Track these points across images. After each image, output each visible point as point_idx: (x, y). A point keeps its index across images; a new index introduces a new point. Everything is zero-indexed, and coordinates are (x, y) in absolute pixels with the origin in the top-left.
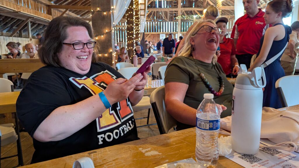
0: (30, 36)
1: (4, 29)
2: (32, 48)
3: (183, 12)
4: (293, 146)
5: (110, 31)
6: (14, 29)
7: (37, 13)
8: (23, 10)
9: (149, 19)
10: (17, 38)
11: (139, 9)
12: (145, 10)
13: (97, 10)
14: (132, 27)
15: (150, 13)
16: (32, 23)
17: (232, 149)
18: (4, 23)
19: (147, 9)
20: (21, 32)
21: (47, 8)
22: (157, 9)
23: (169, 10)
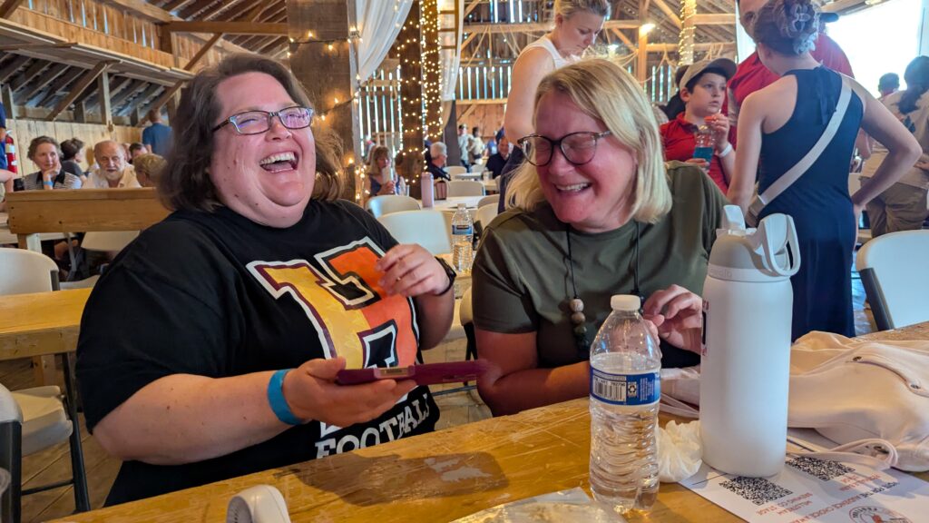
0: (109, 117)
1: (30, 96)
2: (115, 158)
4: (886, 452)
5: (346, 100)
6: (60, 97)
7: (128, 48)
8: (85, 38)
9: (471, 60)
10: (67, 124)
11: (439, 29)
12: (456, 30)
13: (307, 39)
14: (415, 84)
15: (474, 39)
16: (112, 79)
17: (701, 461)
18: (30, 80)
19: (464, 29)
20: (81, 105)
21: (157, 30)
22: (495, 27)
23: (531, 28)
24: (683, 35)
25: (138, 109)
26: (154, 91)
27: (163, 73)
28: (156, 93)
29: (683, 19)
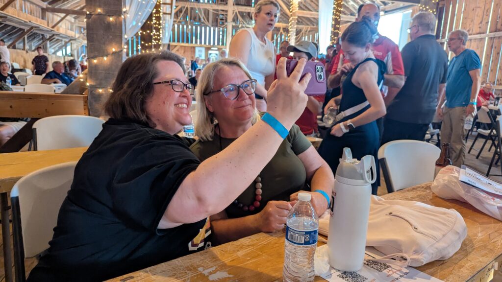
3: (236, 13)
4: (405, 259)
5: (119, 50)
9: (178, 20)
11: (161, 3)
12: (171, 4)
13: (97, 13)
14: (149, 34)
15: (179, 10)
17: (329, 266)
19: (175, 3)
22: (192, 3)
23: (212, 7)
24: (291, 21)
29: (291, 12)
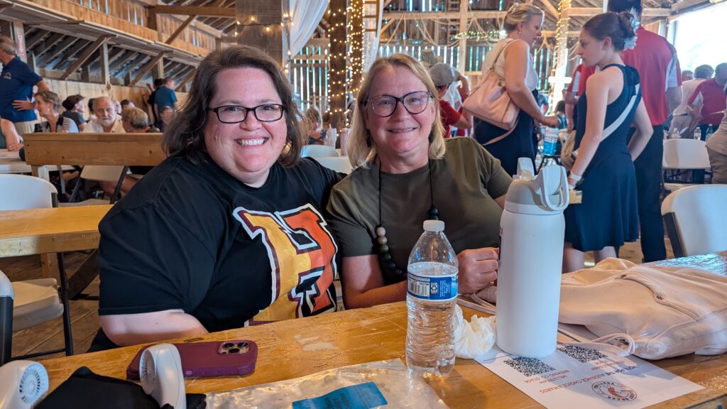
0: (108, 79)
1: (48, 61)
2: (108, 110)
3: (474, 22)
4: (627, 344)
6: (71, 62)
7: (123, 25)
8: (91, 17)
9: (390, 40)
10: (76, 83)
11: (363, 15)
12: (377, 16)
13: (250, 23)
14: (341, 58)
15: (392, 24)
16: (111, 49)
17: (493, 344)
18: (49, 48)
19: (383, 16)
20: (87, 69)
21: (145, 12)
22: (409, 14)
23: (438, 17)
24: (560, 24)
25: (130, 73)
26: (142, 60)
27: (149, 46)
28: (144, 61)
29: (560, 11)
